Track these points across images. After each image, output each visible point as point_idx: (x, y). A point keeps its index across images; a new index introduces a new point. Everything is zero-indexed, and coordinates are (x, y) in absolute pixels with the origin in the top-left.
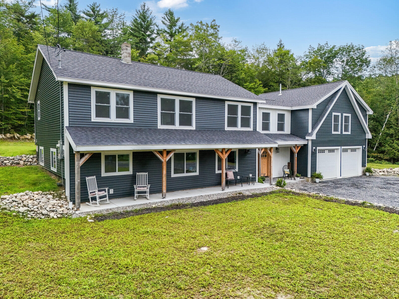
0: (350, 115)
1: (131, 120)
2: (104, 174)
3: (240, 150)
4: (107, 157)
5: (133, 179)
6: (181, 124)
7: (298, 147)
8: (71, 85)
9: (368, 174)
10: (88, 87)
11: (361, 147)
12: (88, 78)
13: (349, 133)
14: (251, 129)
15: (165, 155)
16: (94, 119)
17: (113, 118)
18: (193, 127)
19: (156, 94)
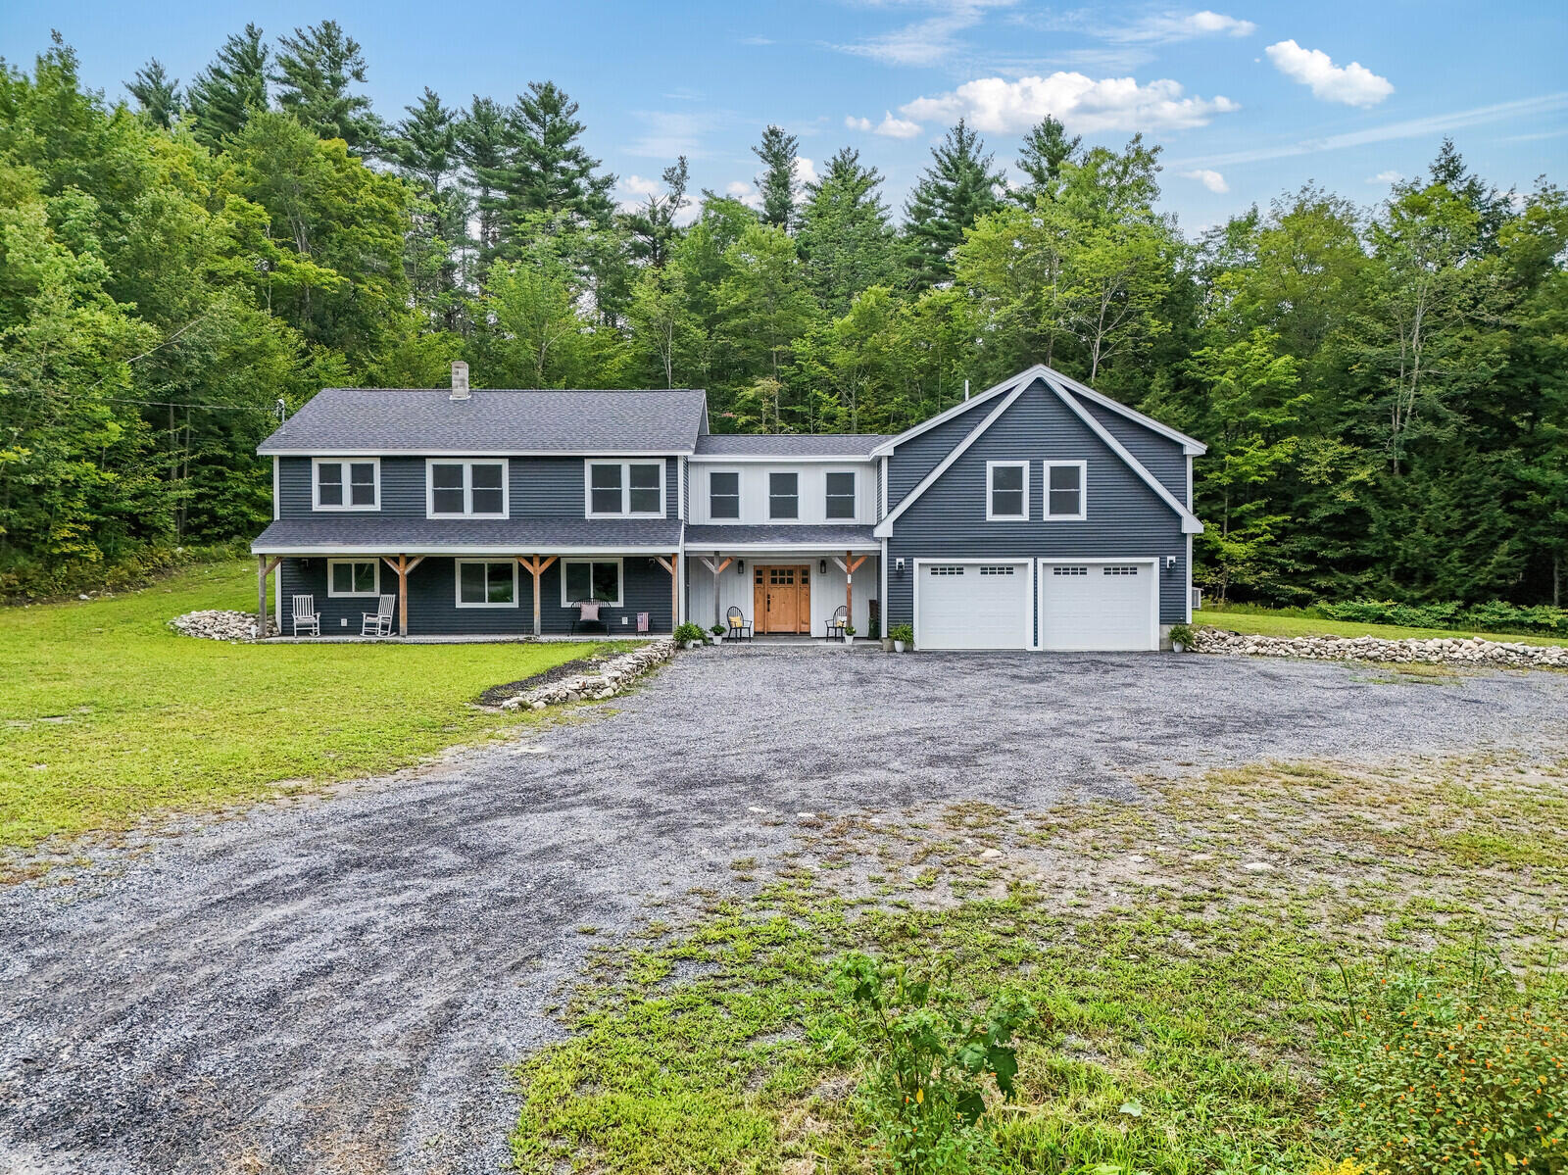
0: (1083, 464)
1: (377, 507)
2: (332, 594)
3: (630, 561)
4: (337, 567)
5: (372, 605)
6: (476, 510)
7: (856, 558)
8: (282, 459)
9: (1177, 648)
10: (308, 459)
11: (1156, 560)
12: (305, 446)
13: (1082, 516)
14: (662, 515)
15: (402, 563)
16: (316, 507)
17: (347, 505)
18: (505, 515)
19: (423, 458)
